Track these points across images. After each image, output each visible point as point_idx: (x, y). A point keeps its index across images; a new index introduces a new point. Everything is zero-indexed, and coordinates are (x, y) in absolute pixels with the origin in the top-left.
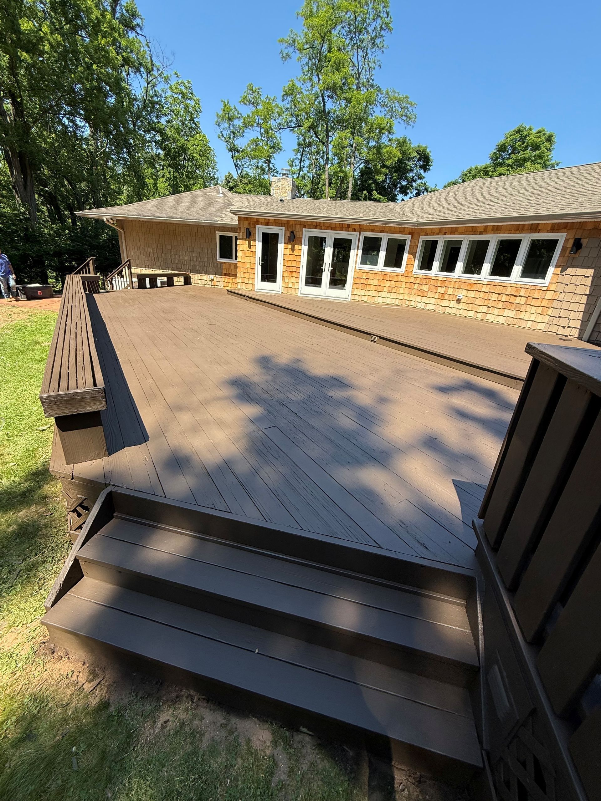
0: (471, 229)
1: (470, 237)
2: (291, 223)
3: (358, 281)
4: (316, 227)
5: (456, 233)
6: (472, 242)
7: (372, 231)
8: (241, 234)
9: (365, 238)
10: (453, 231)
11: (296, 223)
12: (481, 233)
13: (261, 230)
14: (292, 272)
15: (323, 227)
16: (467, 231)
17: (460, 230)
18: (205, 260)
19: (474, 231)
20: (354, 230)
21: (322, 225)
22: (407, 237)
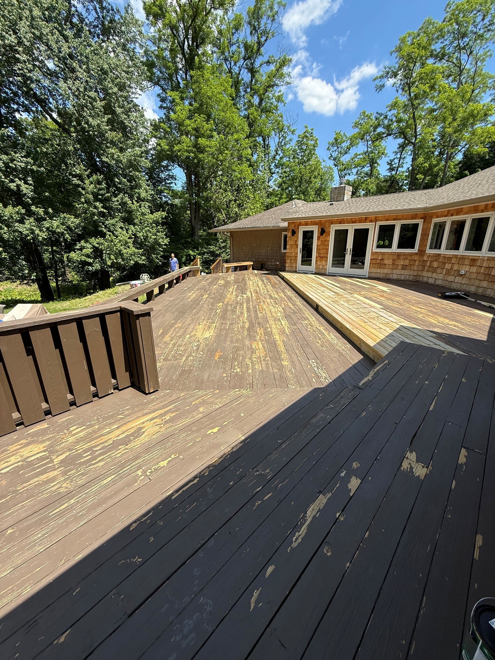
0: (473, 209)
1: (473, 216)
2: (322, 222)
3: (374, 261)
4: (340, 223)
5: (461, 213)
6: (474, 220)
7: (387, 220)
8: (290, 233)
9: (381, 226)
10: (458, 212)
11: (326, 221)
12: (482, 211)
13: (302, 229)
14: (322, 257)
15: (346, 222)
16: (469, 212)
17: (464, 211)
18: (275, 252)
19: (476, 210)
20: (371, 221)
21: (345, 220)
22: (420, 222)
